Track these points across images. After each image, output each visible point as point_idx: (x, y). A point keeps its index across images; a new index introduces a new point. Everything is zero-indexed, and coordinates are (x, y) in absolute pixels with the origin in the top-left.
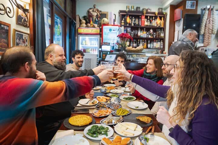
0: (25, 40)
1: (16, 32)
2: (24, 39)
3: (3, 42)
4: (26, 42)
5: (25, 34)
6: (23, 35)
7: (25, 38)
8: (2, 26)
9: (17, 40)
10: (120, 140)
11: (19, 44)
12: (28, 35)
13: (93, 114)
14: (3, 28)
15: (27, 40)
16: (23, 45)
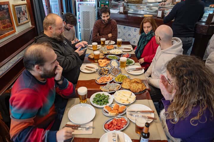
0: (25, 12)
1: (15, 7)
2: (23, 12)
3: (7, 23)
4: (26, 13)
5: (23, 6)
6: (21, 7)
7: (24, 9)
8: (3, 6)
9: (18, 14)
10: (118, 108)
11: (20, 17)
12: (25, 5)
13: (96, 81)
14: (4, 9)
15: (26, 11)
16: (24, 17)
